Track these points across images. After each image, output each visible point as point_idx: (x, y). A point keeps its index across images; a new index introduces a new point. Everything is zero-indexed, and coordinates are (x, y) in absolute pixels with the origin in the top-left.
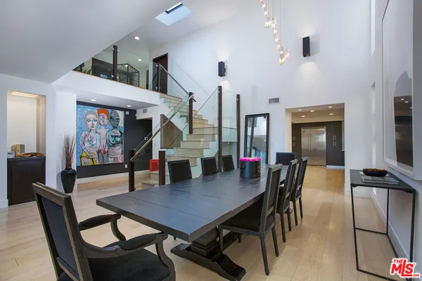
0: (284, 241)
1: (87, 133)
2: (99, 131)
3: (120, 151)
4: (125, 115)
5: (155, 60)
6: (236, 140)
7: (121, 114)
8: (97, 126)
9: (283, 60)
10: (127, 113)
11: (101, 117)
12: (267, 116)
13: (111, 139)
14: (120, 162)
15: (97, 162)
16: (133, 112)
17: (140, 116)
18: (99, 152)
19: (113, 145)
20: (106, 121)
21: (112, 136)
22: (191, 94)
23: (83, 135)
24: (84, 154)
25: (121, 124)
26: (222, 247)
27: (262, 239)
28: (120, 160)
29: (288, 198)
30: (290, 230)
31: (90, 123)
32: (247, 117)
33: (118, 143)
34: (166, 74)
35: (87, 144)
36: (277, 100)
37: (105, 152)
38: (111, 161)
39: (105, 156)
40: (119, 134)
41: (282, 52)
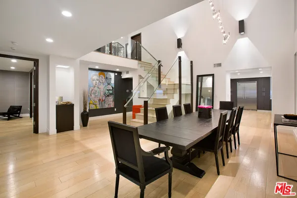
0: (228, 158)
1: (93, 88)
2: (99, 87)
3: (112, 100)
4: (115, 76)
5: (133, 38)
6: (190, 92)
7: (112, 75)
8: (98, 83)
9: (226, 41)
10: (116, 74)
11: (101, 78)
12: (213, 75)
13: (107, 92)
14: (112, 107)
15: (98, 107)
16: (120, 73)
17: (124, 76)
18: (100, 100)
19: (108, 95)
20: (104, 80)
21: (107, 90)
22: (159, 62)
23: (91, 90)
24: (91, 102)
25: (113, 82)
26: (190, 158)
27: (216, 154)
28: (112, 106)
29: (230, 132)
30: (231, 151)
31: (95, 81)
32: (198, 76)
33: (111, 94)
34: (140, 47)
35: (93, 96)
36: (220, 65)
37: (103, 100)
38: (106, 106)
39: (103, 103)
40: (111, 89)
41: (224, 35)
